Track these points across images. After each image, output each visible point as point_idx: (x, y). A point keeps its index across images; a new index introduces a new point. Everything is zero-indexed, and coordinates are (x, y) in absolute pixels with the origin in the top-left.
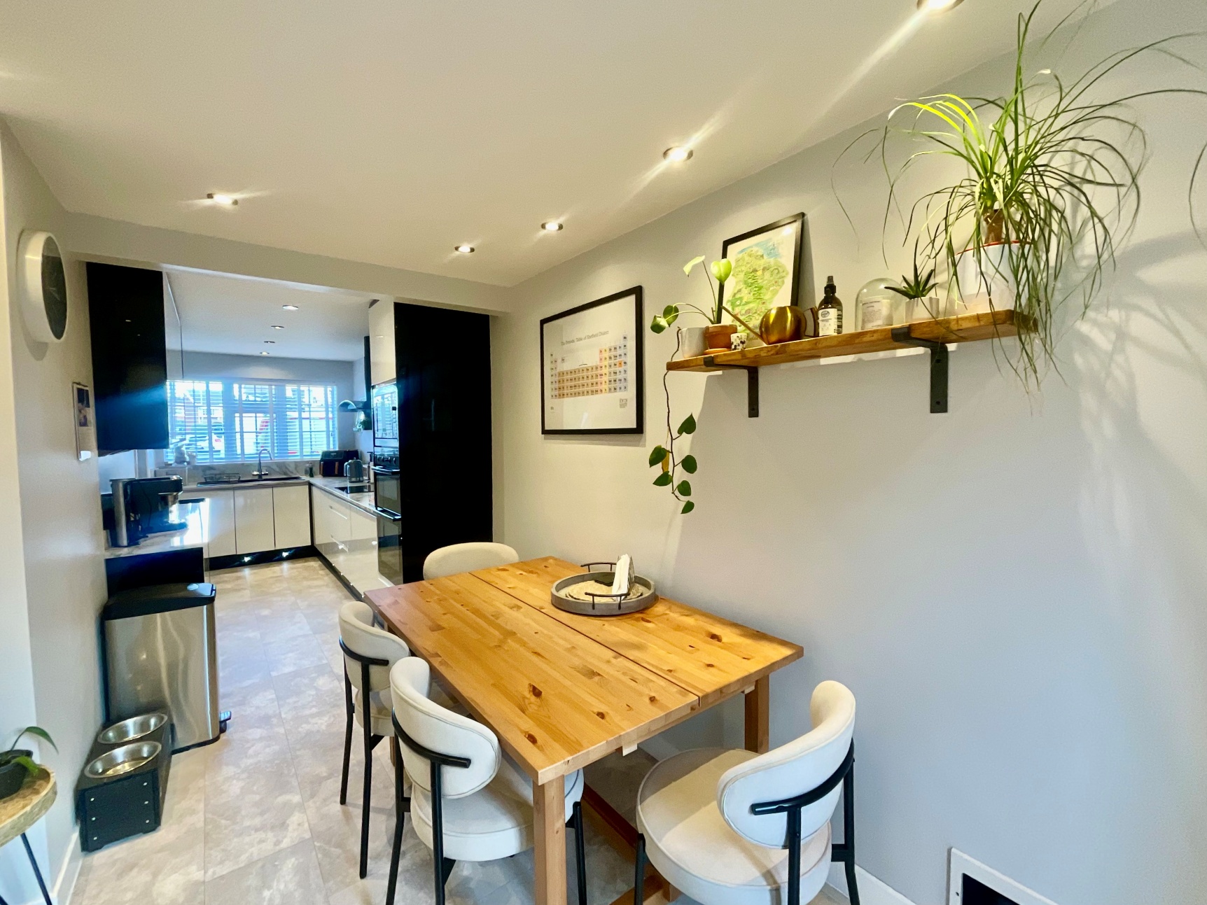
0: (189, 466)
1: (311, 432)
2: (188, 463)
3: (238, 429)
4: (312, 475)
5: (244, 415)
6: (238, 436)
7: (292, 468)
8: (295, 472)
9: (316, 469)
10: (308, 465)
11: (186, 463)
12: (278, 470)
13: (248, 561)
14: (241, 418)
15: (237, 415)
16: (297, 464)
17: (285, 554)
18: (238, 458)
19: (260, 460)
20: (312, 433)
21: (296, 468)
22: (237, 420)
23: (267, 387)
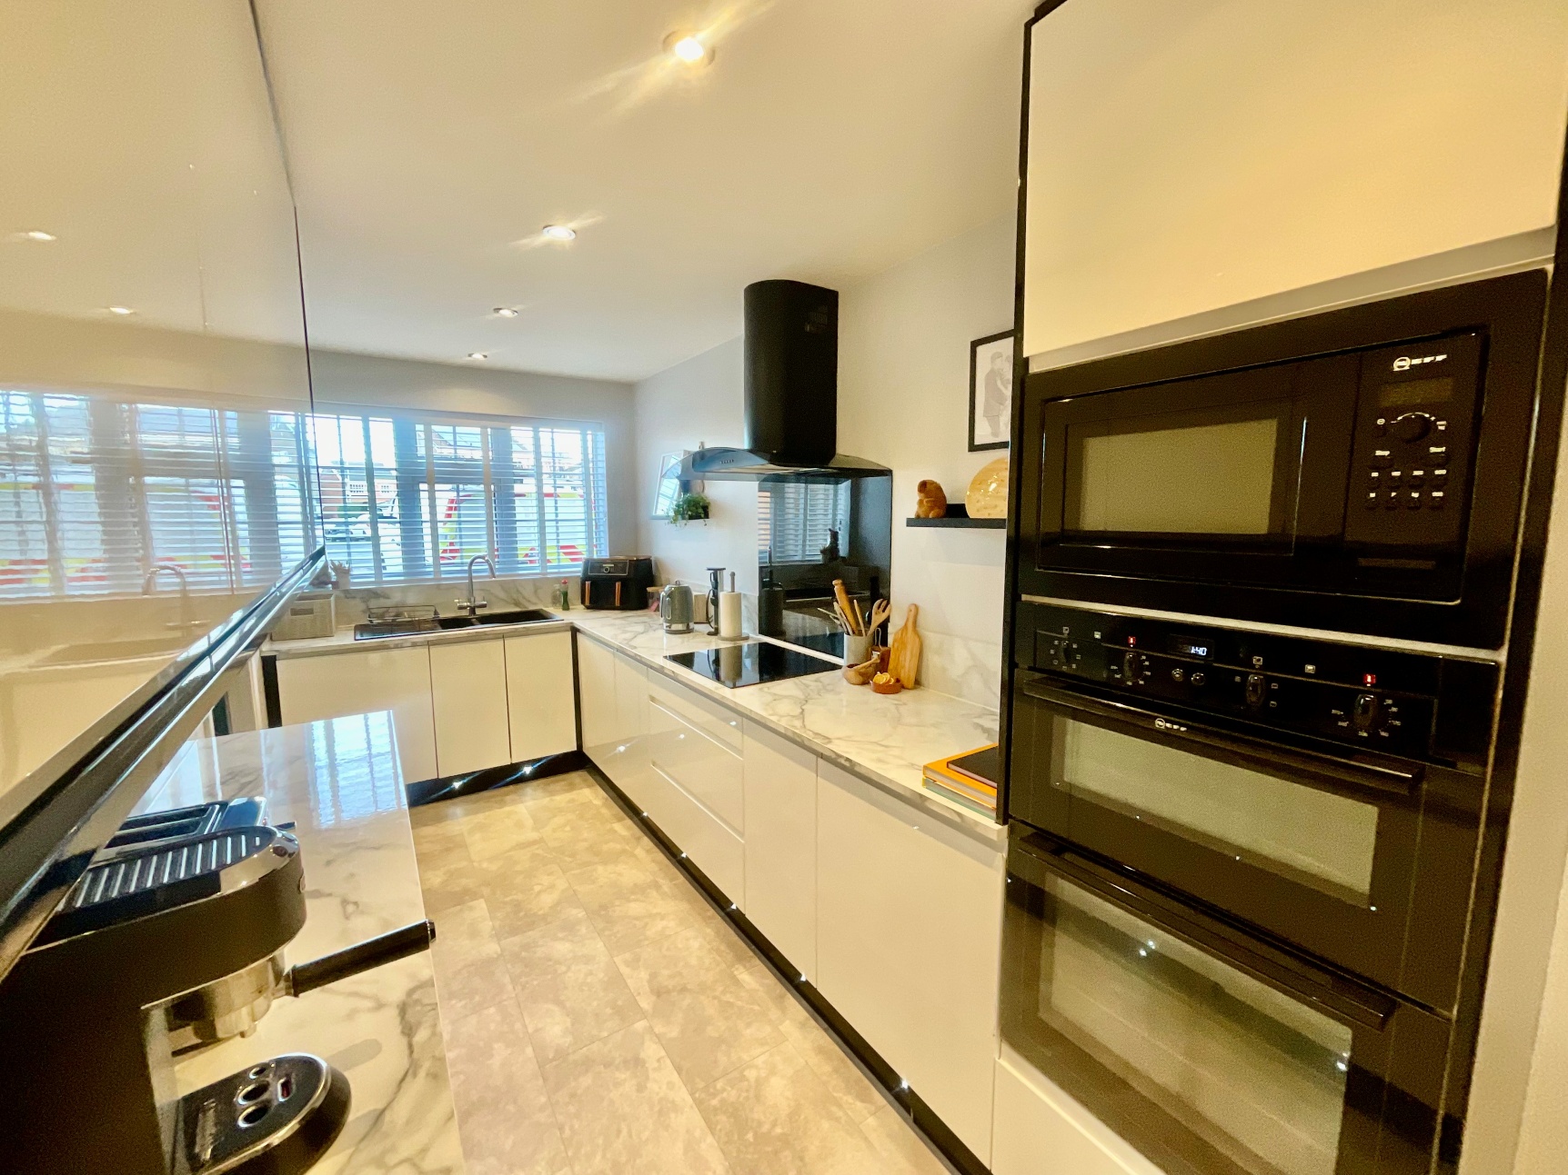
0: (337, 592)
1: (557, 521)
2: (335, 585)
3: (426, 516)
4: (566, 607)
5: (437, 487)
6: (427, 528)
7: (528, 592)
8: (534, 599)
9: (574, 594)
10: (557, 586)
11: (330, 586)
12: (502, 595)
13: (460, 787)
14: (432, 492)
15: (423, 486)
16: (537, 584)
17: (527, 770)
18: (429, 573)
19: (471, 578)
20: (560, 523)
21: (536, 592)
22: (424, 496)
23: (478, 430)
